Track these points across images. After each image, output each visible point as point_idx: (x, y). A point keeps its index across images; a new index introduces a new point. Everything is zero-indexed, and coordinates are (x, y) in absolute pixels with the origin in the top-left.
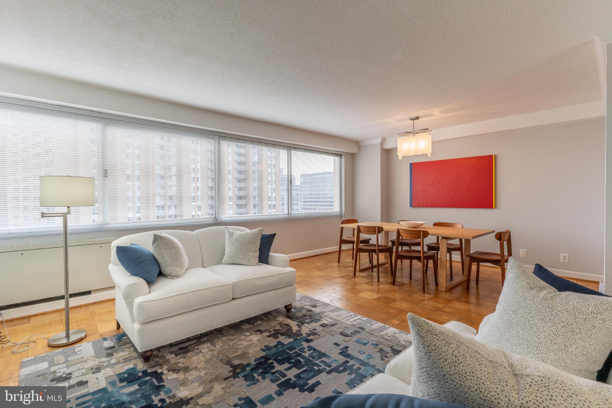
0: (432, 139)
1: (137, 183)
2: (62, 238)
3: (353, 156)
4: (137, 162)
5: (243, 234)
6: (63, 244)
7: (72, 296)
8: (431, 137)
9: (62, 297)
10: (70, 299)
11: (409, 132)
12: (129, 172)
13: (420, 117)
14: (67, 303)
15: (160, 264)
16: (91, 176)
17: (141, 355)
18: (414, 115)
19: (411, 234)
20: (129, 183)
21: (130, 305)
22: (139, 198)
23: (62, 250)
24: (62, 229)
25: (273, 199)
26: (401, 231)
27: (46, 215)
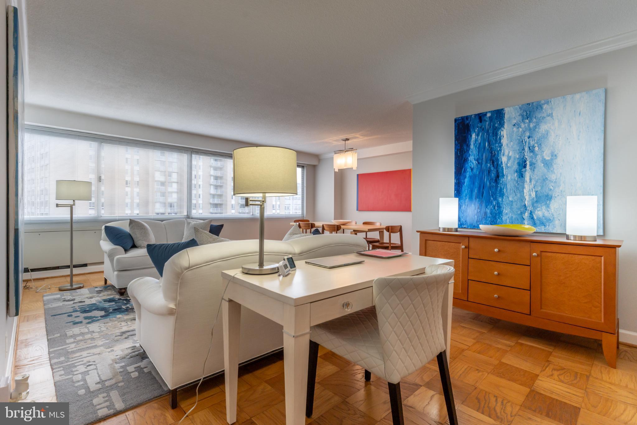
0: (358, 156)
1: (136, 190)
2: (69, 226)
3: (314, 167)
4: (137, 168)
5: (197, 223)
6: (69, 229)
7: (75, 266)
8: (356, 154)
9: (68, 267)
10: (74, 269)
11: (342, 151)
12: (128, 178)
13: (350, 139)
14: (72, 271)
15: (134, 239)
16: (89, 181)
17: (118, 292)
18: (344, 137)
19: (330, 228)
20: (128, 189)
21: (112, 260)
22: (138, 205)
23: (69, 233)
24: (69, 219)
25: (278, 208)
26: (324, 226)
27: (59, 206)
